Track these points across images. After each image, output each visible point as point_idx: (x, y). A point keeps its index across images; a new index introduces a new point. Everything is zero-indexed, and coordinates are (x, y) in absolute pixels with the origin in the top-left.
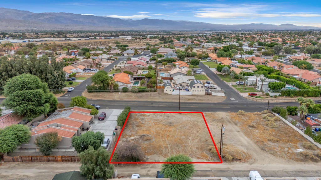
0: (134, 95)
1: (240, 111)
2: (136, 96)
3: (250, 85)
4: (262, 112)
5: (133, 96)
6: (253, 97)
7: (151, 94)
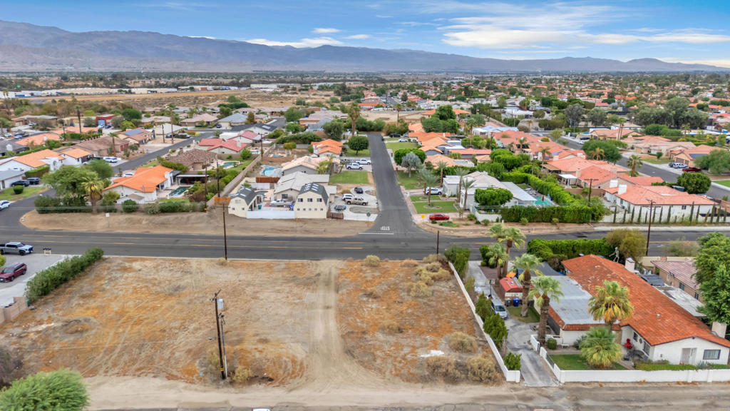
0: (147, 220)
1: (368, 256)
2: (150, 222)
3: (451, 196)
4: (425, 258)
5: (144, 222)
6: (436, 223)
7: (188, 218)
